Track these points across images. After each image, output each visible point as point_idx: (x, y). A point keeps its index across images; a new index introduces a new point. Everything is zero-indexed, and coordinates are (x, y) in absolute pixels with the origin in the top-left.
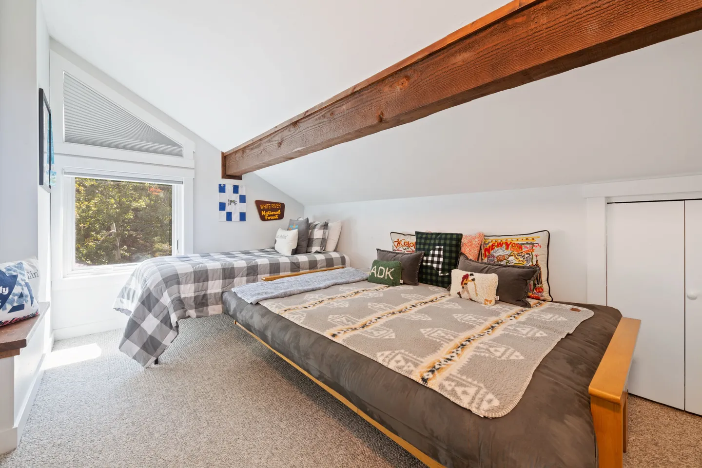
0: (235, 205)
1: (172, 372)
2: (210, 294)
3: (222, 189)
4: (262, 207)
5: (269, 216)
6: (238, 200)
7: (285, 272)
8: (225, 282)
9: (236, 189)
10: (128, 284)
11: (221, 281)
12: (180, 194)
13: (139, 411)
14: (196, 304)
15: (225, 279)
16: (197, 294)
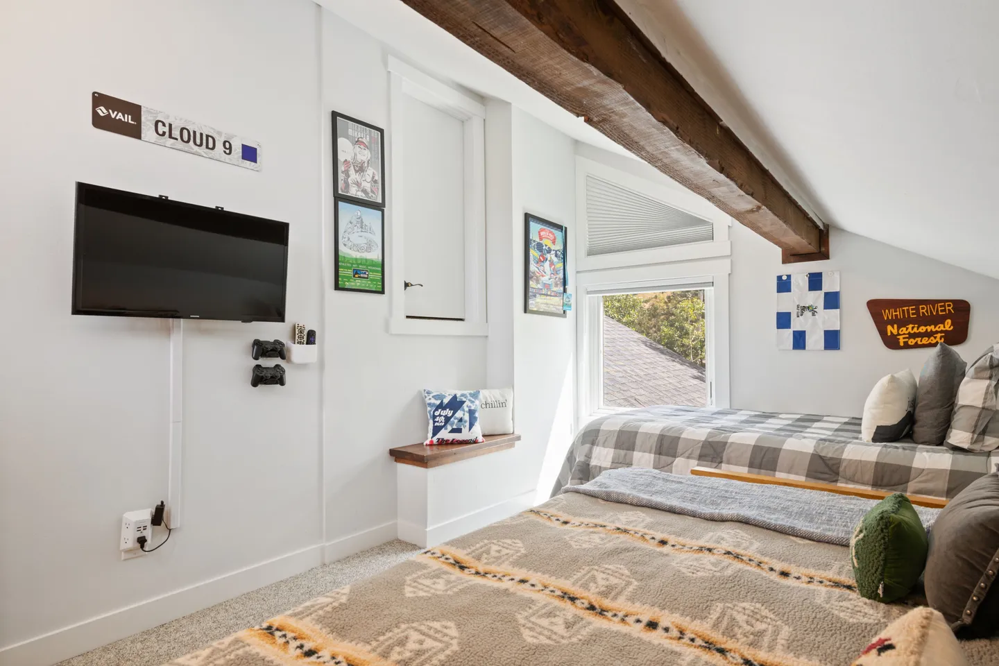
0: (813, 315)
3: (784, 285)
4: (888, 314)
6: (820, 303)
7: (789, 472)
8: (659, 458)
9: (815, 281)
11: (652, 455)
15: (660, 454)
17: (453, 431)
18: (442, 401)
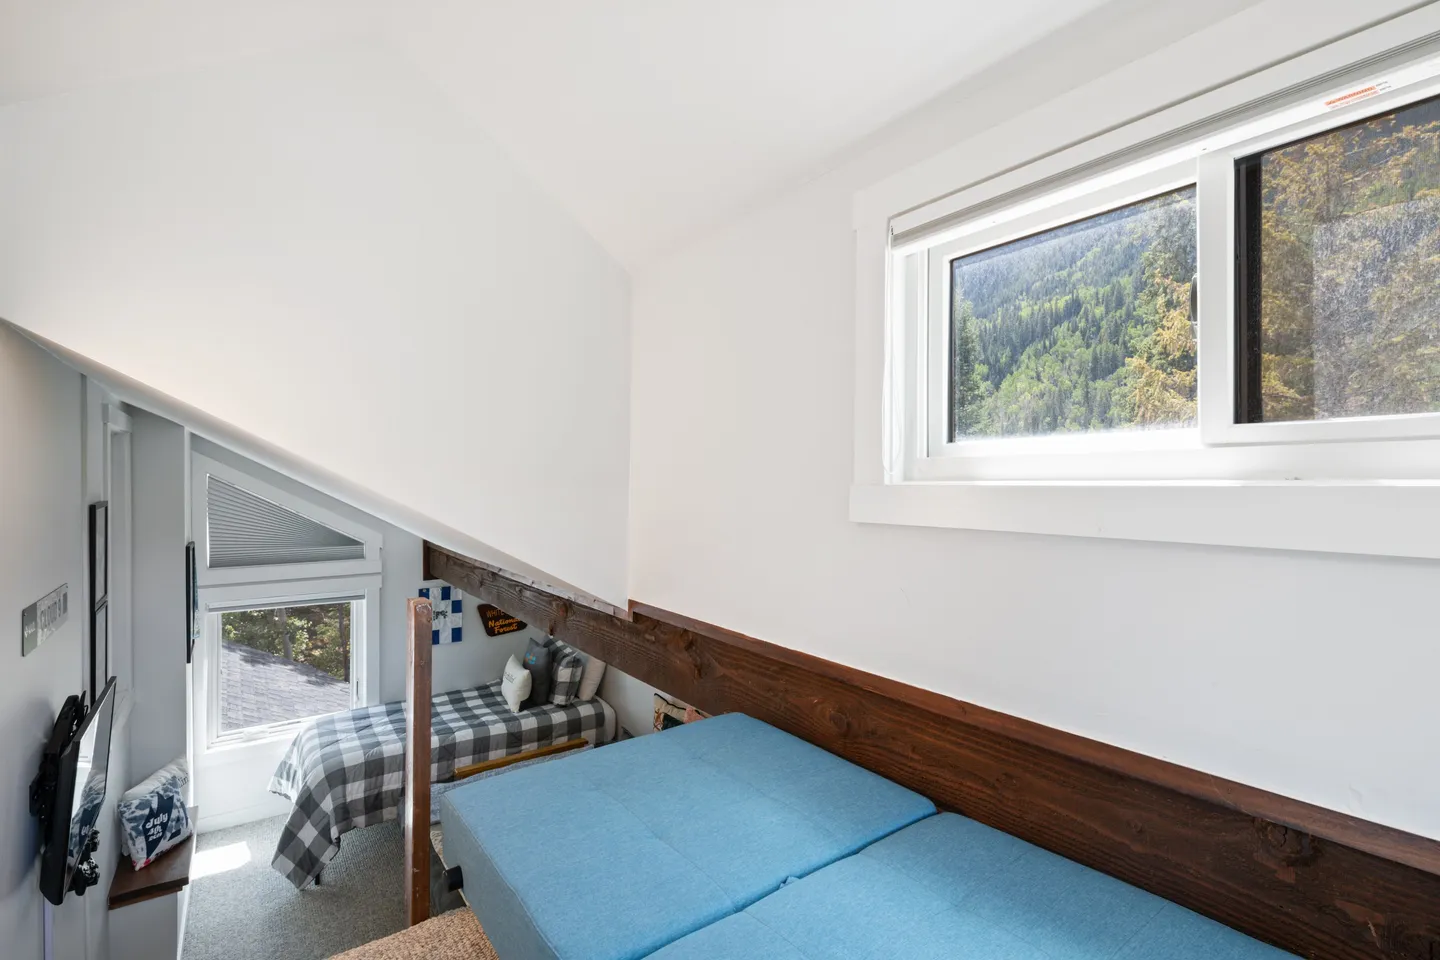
0: (445, 618)
1: (335, 899)
2: (386, 792)
3: (424, 593)
4: (489, 614)
5: (502, 626)
6: (450, 609)
9: (446, 594)
10: (289, 757)
12: (361, 614)
13: (292, 949)
14: (366, 809)
16: (368, 793)
17: (173, 836)
18: (151, 808)
